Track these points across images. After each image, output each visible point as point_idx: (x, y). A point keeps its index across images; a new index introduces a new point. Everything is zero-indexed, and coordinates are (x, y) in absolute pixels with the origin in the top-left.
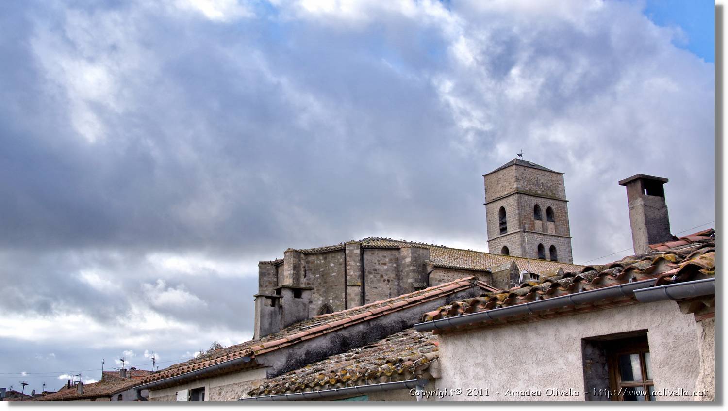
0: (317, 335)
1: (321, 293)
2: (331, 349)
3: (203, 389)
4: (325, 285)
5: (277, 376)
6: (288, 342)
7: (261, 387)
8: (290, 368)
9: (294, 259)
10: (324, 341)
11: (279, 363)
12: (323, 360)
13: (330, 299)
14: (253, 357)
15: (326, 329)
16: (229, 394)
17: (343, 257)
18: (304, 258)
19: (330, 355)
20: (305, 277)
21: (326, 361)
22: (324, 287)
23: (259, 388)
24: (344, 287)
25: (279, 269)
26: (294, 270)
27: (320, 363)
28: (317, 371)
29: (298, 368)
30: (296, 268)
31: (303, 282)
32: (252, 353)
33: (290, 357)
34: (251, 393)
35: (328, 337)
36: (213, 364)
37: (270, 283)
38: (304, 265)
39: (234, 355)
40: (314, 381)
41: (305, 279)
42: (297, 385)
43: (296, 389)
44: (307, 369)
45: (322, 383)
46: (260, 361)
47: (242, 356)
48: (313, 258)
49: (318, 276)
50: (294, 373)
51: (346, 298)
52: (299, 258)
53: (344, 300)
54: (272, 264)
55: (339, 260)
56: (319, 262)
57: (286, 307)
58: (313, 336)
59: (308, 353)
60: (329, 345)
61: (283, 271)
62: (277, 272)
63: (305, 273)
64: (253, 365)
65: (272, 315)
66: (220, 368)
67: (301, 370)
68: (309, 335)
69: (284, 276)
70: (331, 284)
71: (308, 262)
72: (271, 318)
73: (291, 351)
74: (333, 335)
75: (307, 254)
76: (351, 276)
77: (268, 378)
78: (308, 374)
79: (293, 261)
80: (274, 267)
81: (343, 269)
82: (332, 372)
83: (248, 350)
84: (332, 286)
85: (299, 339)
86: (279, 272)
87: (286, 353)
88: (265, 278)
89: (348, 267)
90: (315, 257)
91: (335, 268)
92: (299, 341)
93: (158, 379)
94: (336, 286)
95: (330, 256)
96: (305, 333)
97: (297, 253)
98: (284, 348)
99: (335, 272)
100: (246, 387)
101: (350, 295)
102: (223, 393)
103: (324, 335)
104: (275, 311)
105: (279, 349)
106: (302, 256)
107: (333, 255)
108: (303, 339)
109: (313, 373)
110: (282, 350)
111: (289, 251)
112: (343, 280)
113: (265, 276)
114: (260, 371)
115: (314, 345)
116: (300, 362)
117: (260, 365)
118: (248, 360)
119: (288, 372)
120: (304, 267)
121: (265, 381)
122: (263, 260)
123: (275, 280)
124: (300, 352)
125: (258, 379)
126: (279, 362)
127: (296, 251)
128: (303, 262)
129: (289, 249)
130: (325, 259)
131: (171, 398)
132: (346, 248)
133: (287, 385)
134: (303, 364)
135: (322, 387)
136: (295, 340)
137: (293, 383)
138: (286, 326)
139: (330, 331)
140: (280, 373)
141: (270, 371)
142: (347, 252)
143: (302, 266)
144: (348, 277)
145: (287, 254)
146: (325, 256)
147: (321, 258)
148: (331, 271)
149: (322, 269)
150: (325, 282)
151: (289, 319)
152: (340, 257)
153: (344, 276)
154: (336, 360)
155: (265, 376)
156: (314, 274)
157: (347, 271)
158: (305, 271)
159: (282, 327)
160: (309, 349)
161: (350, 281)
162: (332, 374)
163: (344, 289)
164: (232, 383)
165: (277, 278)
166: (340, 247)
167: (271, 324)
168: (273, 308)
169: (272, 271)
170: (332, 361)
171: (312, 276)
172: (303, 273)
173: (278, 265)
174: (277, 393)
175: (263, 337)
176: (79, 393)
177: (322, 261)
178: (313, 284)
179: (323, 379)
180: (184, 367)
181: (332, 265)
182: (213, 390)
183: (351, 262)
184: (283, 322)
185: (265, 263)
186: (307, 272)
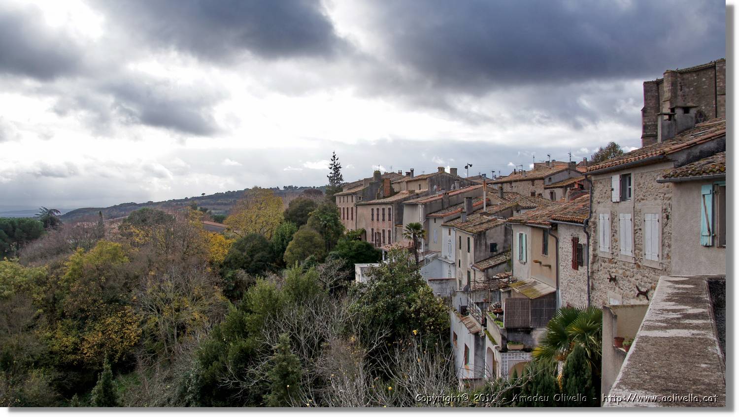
0: (707, 140)
1: (694, 102)
2: (717, 148)
3: (630, 174)
4: (698, 95)
5: (681, 166)
6: (688, 145)
7: (672, 173)
8: (689, 161)
9: (672, 78)
10: (712, 144)
11: (682, 159)
12: (711, 156)
13: (702, 106)
14: (665, 155)
15: (713, 136)
16: (648, 177)
17: (714, 72)
18: (680, 76)
19: (718, 152)
20: (681, 90)
21: (715, 156)
22: (697, 97)
23: (669, 174)
24: (714, 96)
25: (660, 86)
26: (672, 86)
27: (710, 158)
28: (709, 163)
29: (695, 161)
30: (673, 84)
31: (680, 95)
32: (665, 153)
33: (689, 154)
34: (665, 177)
35: (715, 141)
36: (637, 160)
37: (653, 97)
38: (679, 82)
39: (652, 154)
40: (708, 169)
41: (681, 92)
42: (696, 172)
43: (697, 174)
44: (702, 162)
45: (715, 170)
46: (670, 157)
47: (658, 155)
48: (687, 76)
49: (692, 89)
50: (693, 164)
51: (716, 104)
52: (676, 77)
53: (714, 106)
54: (654, 83)
55: (709, 75)
56: (692, 78)
57: (679, 120)
58: (704, 141)
59: (701, 152)
60: (716, 146)
61: (663, 87)
62: (658, 88)
63: (681, 88)
64: (665, 159)
65: (669, 126)
66: (643, 162)
67: (697, 162)
68: (702, 140)
69: (664, 91)
70: (703, 94)
71: (683, 79)
72: (669, 128)
73: (689, 151)
74: (719, 140)
75: (682, 73)
76: (720, 87)
77: (675, 168)
78: (703, 165)
79: (671, 79)
80: (656, 85)
81: (714, 82)
82: (721, 163)
83: (661, 151)
84: (703, 96)
85: (695, 143)
86: (660, 88)
87: (686, 152)
88: (649, 94)
89: (717, 81)
90: (689, 75)
91: (707, 82)
92: (695, 145)
93: (599, 168)
94: (707, 95)
95: (702, 73)
96: (699, 139)
97: (673, 74)
98: (684, 149)
99: (706, 85)
100: (660, 173)
101: (720, 101)
102: (644, 176)
103: (712, 140)
104: (671, 123)
105: (681, 150)
106: (679, 75)
107: (705, 72)
108: (697, 143)
109: (707, 164)
110: (684, 150)
111: (667, 72)
112: (714, 90)
113: (648, 92)
114: (670, 163)
115: (706, 147)
116: (696, 157)
117: (669, 160)
118: (661, 157)
119: (688, 163)
120: (680, 83)
121: (673, 169)
122: (645, 81)
123: (657, 94)
124: (696, 151)
125: (669, 169)
126: (682, 157)
127: (673, 72)
128: (679, 79)
129: (668, 70)
130: (698, 75)
131: (607, 180)
132: (717, 66)
133: (689, 172)
134: (698, 158)
135: (714, 172)
136: (692, 144)
137: (693, 170)
138: (679, 133)
139: (716, 137)
140: (683, 164)
141: (676, 163)
142: (717, 68)
143: (678, 82)
144: (718, 88)
145: (666, 75)
146: (697, 73)
147: (694, 75)
148: (703, 84)
149: (695, 84)
150: (698, 93)
151: (680, 128)
152: (711, 73)
153: (714, 88)
154: (722, 156)
155: (673, 166)
156: (689, 88)
157: (717, 84)
158: (681, 86)
159: (676, 133)
160: (702, 149)
161: (719, 91)
162: (721, 165)
163: (714, 98)
164: (649, 170)
165: (659, 93)
166: (711, 64)
167: (669, 132)
168: (670, 122)
169: (654, 88)
170: (718, 156)
171: (687, 90)
172: (679, 87)
173: (658, 83)
174: (683, 176)
175: (664, 140)
176: (523, 177)
177: (695, 78)
178: (688, 95)
179: (714, 168)
180: (616, 161)
181: (704, 79)
182: (637, 175)
183: (721, 76)
184: (677, 130)
185: (648, 82)
186: (683, 87)
